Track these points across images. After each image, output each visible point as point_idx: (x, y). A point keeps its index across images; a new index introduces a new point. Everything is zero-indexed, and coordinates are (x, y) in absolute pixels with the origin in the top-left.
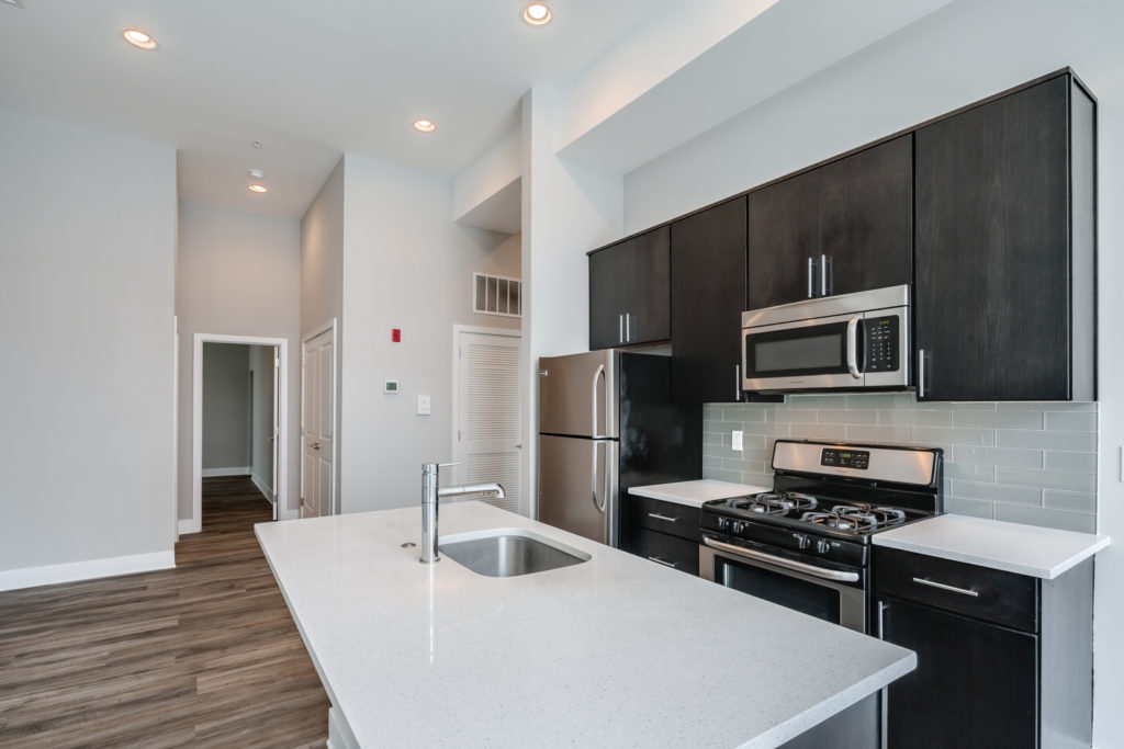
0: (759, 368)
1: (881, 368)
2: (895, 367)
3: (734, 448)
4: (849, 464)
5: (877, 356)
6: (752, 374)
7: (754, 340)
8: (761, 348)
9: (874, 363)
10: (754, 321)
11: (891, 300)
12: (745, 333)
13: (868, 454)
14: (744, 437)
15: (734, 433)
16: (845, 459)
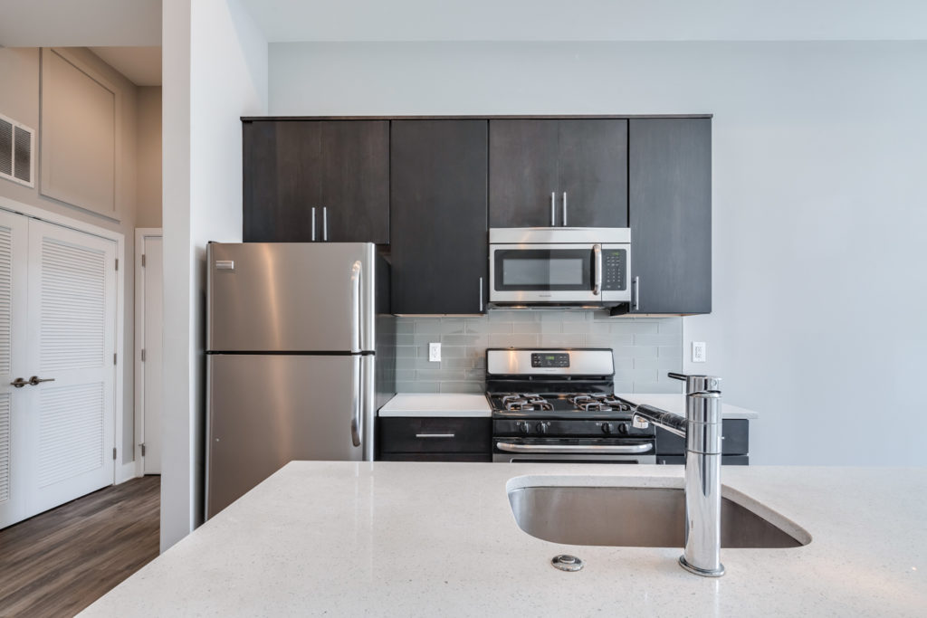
0: (506, 282)
1: (613, 288)
2: (623, 288)
3: (432, 359)
4: (554, 364)
5: (611, 279)
6: (501, 286)
7: (502, 255)
8: (507, 263)
9: (608, 284)
10: (502, 237)
11: (618, 237)
12: (493, 249)
13: (567, 355)
14: (442, 349)
15: (431, 345)
16: (551, 361)
